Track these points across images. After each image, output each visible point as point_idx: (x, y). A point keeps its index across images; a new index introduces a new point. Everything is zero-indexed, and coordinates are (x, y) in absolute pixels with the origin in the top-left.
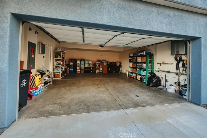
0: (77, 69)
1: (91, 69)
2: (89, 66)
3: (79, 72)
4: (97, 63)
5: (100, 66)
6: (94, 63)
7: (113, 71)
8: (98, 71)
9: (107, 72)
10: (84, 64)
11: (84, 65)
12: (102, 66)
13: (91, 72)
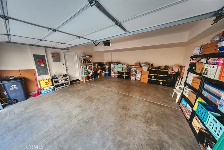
0: (111, 73)
1: (125, 74)
2: (123, 70)
3: (114, 76)
4: (134, 68)
5: (138, 72)
6: (130, 67)
7: (160, 82)
8: (133, 77)
9: (146, 81)
10: (117, 67)
11: (117, 69)
12: (140, 72)
13: (125, 78)
